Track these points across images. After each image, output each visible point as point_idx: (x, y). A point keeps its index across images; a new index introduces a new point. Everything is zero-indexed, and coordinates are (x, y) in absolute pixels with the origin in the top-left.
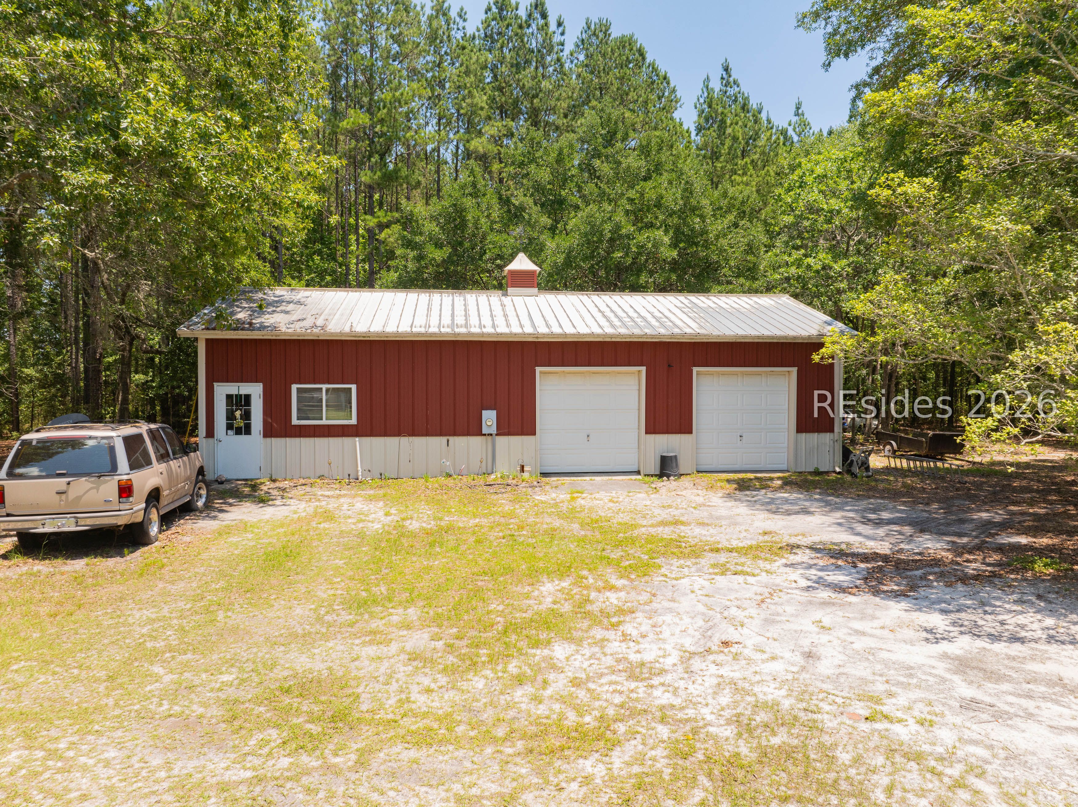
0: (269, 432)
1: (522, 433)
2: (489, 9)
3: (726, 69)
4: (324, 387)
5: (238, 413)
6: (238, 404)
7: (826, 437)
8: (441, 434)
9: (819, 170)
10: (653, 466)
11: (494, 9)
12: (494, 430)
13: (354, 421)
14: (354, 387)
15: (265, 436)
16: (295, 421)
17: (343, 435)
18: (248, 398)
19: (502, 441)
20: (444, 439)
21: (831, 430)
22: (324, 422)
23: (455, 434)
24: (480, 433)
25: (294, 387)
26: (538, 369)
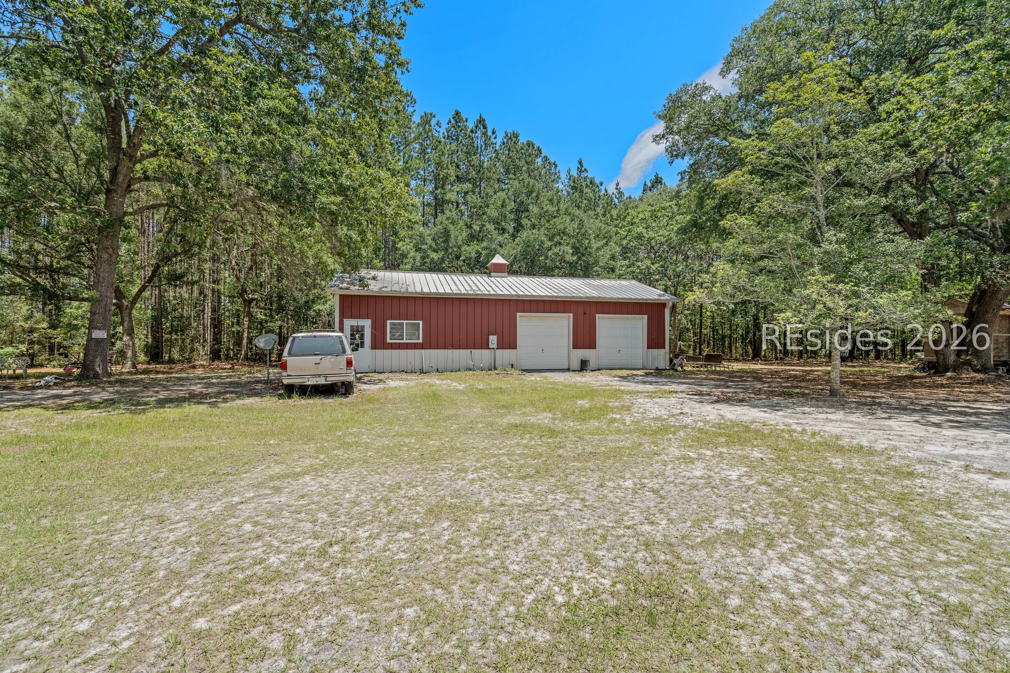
0: (374, 347)
1: (510, 348)
2: (450, 122)
3: (580, 163)
4: (405, 322)
5: (357, 336)
6: (358, 331)
7: (661, 351)
8: (467, 348)
9: (641, 216)
10: (576, 364)
11: (453, 121)
12: (495, 346)
13: (421, 341)
14: (421, 322)
15: (372, 348)
16: (389, 341)
17: (407, 348)
18: (363, 327)
19: (499, 352)
20: (469, 351)
21: (664, 348)
22: (405, 341)
23: (474, 348)
24: (488, 348)
25: (389, 322)
26: (518, 314)
